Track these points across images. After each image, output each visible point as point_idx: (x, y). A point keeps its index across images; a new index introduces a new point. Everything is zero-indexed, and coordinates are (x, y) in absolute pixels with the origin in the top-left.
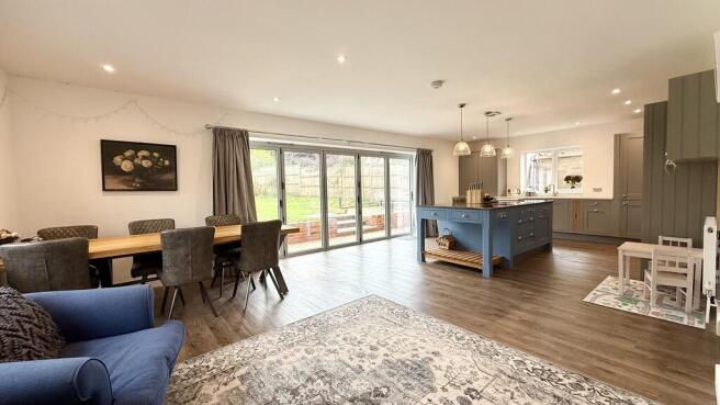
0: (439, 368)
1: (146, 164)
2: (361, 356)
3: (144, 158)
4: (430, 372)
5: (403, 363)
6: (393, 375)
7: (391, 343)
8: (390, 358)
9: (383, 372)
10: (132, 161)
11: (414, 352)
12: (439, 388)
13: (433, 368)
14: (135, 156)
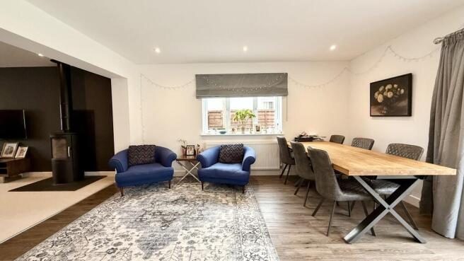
0: (137, 255)
1: (390, 95)
2: (193, 235)
3: (389, 90)
4: (143, 249)
5: (164, 245)
6: (165, 236)
7: (185, 254)
8: (175, 243)
9: (172, 234)
10: (383, 94)
11: (161, 256)
12: (135, 243)
13: (142, 252)
14: (384, 90)
